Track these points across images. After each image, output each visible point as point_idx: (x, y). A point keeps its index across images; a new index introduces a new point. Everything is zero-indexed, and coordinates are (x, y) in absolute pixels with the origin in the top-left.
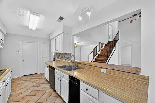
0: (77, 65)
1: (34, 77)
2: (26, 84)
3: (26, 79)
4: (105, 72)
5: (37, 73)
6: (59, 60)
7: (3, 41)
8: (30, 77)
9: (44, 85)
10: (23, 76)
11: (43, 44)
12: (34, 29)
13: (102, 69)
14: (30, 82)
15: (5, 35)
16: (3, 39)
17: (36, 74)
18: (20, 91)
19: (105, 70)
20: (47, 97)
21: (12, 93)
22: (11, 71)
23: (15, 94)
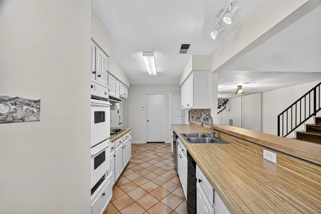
0: (219, 136)
1: (160, 147)
2: (147, 154)
3: (149, 148)
4: (274, 160)
5: (164, 142)
6: (194, 122)
7: (127, 96)
8: (155, 146)
9: (167, 162)
10: (148, 143)
11: (172, 94)
12: (155, 73)
13: (266, 152)
14: (153, 153)
15: (128, 88)
16: (127, 94)
17: (163, 144)
18: (140, 161)
19: (274, 155)
20: (165, 180)
21: (132, 161)
22: (130, 132)
23: (134, 162)
